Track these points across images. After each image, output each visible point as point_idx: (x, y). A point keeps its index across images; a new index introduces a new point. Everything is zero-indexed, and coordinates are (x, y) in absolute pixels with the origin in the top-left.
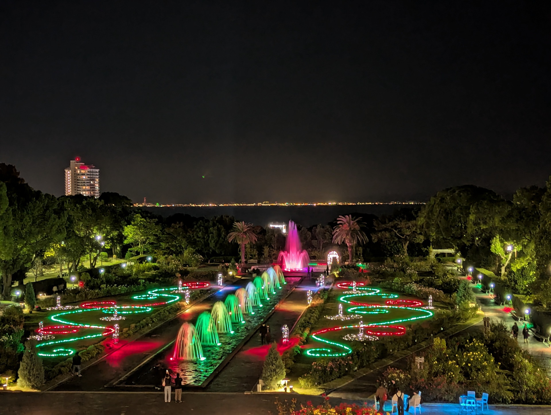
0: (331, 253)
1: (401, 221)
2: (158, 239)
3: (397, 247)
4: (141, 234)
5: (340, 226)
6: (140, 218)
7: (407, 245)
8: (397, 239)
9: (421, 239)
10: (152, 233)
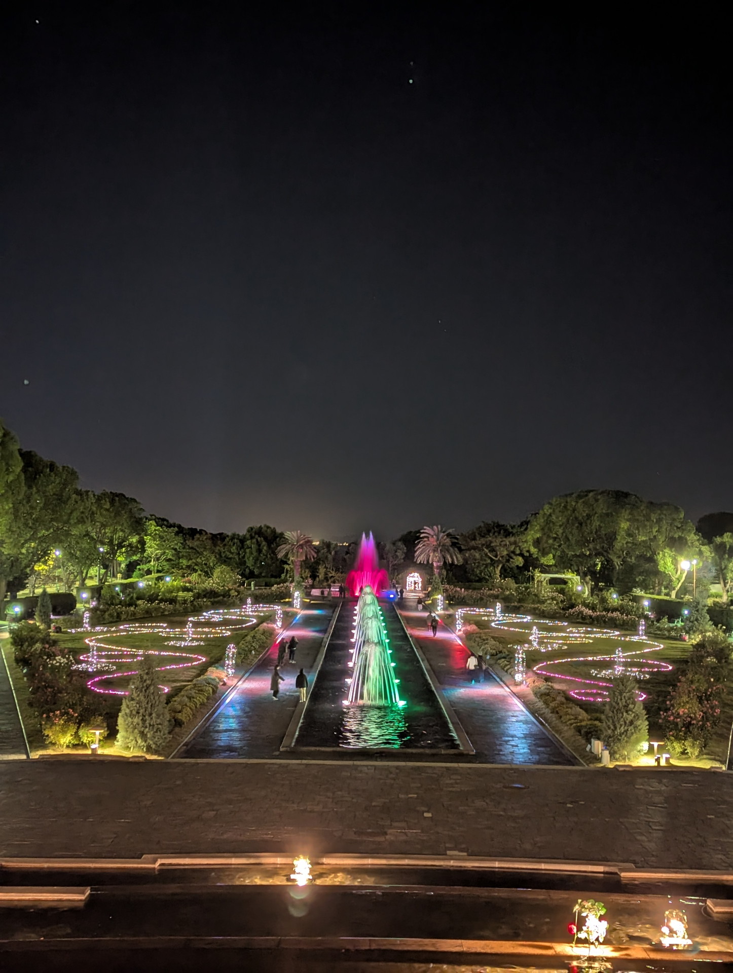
0: (412, 575)
1: (496, 537)
2: (178, 555)
3: (488, 571)
4: (156, 547)
5: (425, 539)
6: (155, 526)
7: (499, 568)
8: (489, 561)
9: (520, 561)
10: (170, 546)
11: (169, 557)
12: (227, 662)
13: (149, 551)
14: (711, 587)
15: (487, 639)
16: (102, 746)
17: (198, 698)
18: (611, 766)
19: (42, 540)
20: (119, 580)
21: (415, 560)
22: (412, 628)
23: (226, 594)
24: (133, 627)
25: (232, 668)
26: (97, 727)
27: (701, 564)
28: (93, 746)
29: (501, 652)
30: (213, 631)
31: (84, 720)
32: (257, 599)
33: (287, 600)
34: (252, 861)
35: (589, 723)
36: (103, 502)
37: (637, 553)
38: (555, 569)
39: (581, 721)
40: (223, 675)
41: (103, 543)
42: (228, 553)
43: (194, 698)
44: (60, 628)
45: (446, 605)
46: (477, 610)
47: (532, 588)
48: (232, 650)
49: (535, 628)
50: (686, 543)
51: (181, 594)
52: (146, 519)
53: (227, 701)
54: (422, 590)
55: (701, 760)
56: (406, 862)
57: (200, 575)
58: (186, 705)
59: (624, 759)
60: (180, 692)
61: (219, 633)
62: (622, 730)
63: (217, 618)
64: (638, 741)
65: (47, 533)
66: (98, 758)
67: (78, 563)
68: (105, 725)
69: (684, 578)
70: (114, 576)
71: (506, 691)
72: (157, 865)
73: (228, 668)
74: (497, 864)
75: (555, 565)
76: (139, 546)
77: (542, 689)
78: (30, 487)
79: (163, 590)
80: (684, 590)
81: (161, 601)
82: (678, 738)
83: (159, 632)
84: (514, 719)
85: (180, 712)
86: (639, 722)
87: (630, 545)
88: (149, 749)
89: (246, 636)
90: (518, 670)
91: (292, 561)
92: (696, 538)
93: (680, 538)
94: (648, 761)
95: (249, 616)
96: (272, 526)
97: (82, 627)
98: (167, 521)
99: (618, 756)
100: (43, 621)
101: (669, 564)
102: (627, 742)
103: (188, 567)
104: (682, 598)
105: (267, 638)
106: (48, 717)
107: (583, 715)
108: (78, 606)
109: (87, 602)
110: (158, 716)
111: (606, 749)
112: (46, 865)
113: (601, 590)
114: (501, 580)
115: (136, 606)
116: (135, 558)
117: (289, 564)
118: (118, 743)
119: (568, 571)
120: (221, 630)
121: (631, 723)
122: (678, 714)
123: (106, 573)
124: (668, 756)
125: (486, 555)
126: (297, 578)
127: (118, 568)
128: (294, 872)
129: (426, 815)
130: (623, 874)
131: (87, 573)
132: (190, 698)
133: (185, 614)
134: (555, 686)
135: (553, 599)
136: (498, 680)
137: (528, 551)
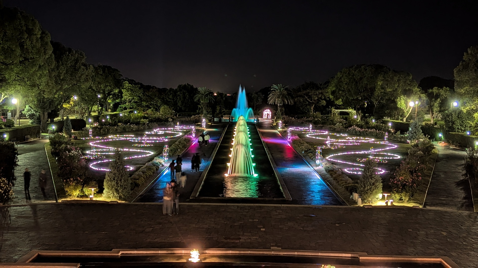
0: (266, 110)
1: (311, 90)
2: (141, 99)
3: (307, 108)
4: (129, 95)
5: (273, 91)
6: (128, 84)
7: (313, 107)
8: (308, 103)
9: (324, 103)
10: (136, 95)
11: (136, 100)
12: (164, 154)
13: (125, 97)
14: (425, 116)
15: (303, 143)
16: (96, 197)
17: (148, 173)
18: (362, 206)
19: (65, 91)
20: (109, 112)
21: (268, 103)
22: (264, 138)
23: (166, 120)
24: (116, 137)
25: (166, 158)
26: (93, 187)
27: (420, 104)
28: (91, 196)
29: (310, 149)
30: (159, 139)
31: (86, 183)
32: (182, 123)
33: (199, 123)
34: (169, 252)
35: (353, 184)
36: (99, 70)
37: (386, 98)
38: (343, 107)
39: (349, 184)
40: (162, 161)
41: (99, 93)
42: (167, 99)
43: (145, 172)
44: (77, 137)
45: (283, 126)
46: (300, 128)
47: (330, 117)
48: (166, 148)
49: (329, 137)
50: (413, 92)
51: (142, 120)
52: (123, 80)
53: (164, 174)
54: (271, 118)
55: (409, 203)
56: (249, 252)
57: (152, 110)
58: (141, 176)
59: (369, 203)
60: (139, 169)
61: (161, 140)
62: (369, 187)
63: (161, 132)
64: (377, 193)
65: (68, 87)
66: (92, 202)
67: (86, 103)
68: (97, 186)
69: (410, 111)
70: (106, 110)
71: (311, 169)
72: (119, 254)
73: (165, 157)
74: (296, 253)
75: (343, 105)
76: (119, 95)
77: (330, 168)
78: (58, 62)
79: (132, 118)
80: (411, 117)
81: (131, 124)
82: (398, 192)
83: (130, 139)
84: (314, 183)
85: (138, 179)
86: (378, 184)
87: (382, 94)
88: (120, 198)
89: (176, 141)
90: (318, 158)
91: (202, 103)
92: (418, 90)
93: (409, 90)
94: (382, 203)
95: (178, 131)
96: (191, 84)
97: (88, 137)
98: (135, 81)
99: (366, 201)
100: (67, 133)
101: (403, 104)
102: (371, 194)
103: (147, 106)
104: (409, 122)
105: (187, 143)
106: (67, 182)
107: (350, 180)
108: (87, 126)
109: (92, 124)
110: (125, 181)
111: (360, 197)
112: (62, 254)
113: (366, 117)
114: (314, 113)
115: (118, 126)
116: (117, 101)
117: (201, 105)
118: (104, 195)
119: (350, 108)
120: (163, 138)
121: (373, 184)
122: (399, 180)
123: (102, 109)
124: (392, 201)
125: (306, 100)
126: (205, 112)
127: (109, 106)
128: (191, 257)
129: (262, 229)
130: (360, 258)
131: (91, 109)
132: (143, 172)
133: (144, 130)
134: (337, 167)
135: (340, 122)
136: (308, 163)
137: (329, 98)
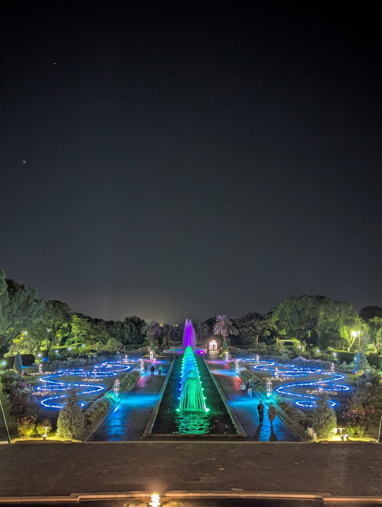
0: (212, 341)
1: (256, 320)
2: (89, 333)
3: (252, 338)
4: (77, 329)
5: (218, 322)
6: (77, 318)
7: (258, 337)
8: (252, 333)
9: (268, 333)
10: (84, 328)
11: (84, 334)
12: (115, 389)
13: (73, 331)
14: (368, 345)
15: (252, 375)
16: (49, 436)
17: (100, 409)
18: (318, 442)
19: (18, 326)
20: (58, 347)
21: (214, 334)
22: (212, 370)
23: (114, 353)
24: (65, 372)
25: (117, 393)
26: (47, 425)
27: (362, 334)
28: (44, 436)
29: (259, 382)
30: (107, 373)
31: (39, 422)
32: (130, 357)
33: (146, 356)
34: (129, 496)
35: (306, 418)
36: (49, 305)
37: (329, 328)
38: (286, 337)
39: (302, 417)
40: (113, 397)
41: (49, 327)
42: (115, 331)
43: (97, 409)
44: (26, 373)
46: (247, 359)
47: (275, 347)
48: (117, 383)
49: (277, 368)
50: (354, 322)
51: (90, 353)
52: (72, 314)
53: (115, 411)
54: (218, 349)
55: (364, 437)
56: (210, 494)
57: (100, 344)
58: (93, 413)
59: (325, 437)
60: (90, 406)
61: (110, 374)
62: (323, 422)
63: (109, 366)
64: (331, 428)
65: (20, 323)
66: (47, 442)
67: (36, 338)
68: (50, 424)
69: (354, 341)
70: (55, 345)
72: (78, 499)
73: (115, 393)
74: (258, 495)
75: (287, 335)
76: (68, 329)
77: (281, 401)
78: (11, 298)
79: (81, 351)
80: (354, 347)
81: (80, 357)
82: (353, 426)
83: (79, 374)
85: (90, 416)
86: (332, 418)
87: (325, 324)
88: (74, 437)
89: (125, 375)
90: (269, 391)
91: (149, 335)
92: (359, 319)
93: (351, 320)
94: (337, 439)
95: (126, 365)
96: (138, 317)
97: (38, 372)
98: (83, 315)
99: (321, 436)
100: (17, 369)
101: (346, 334)
102: (326, 428)
103: (94, 339)
104: (353, 352)
105: (136, 377)
106: (20, 420)
107: (303, 414)
108: (36, 361)
109: (40, 359)
110: (79, 419)
111: (315, 432)
112: (19, 500)
113: (311, 348)
114: (259, 343)
115: (67, 360)
116: (66, 335)
117: (147, 337)
118: (58, 434)
119: (294, 338)
120: (112, 372)
121: (328, 418)
122: (352, 413)
123: (51, 343)
124: (347, 435)
125: (251, 330)
126: (152, 344)
127: (57, 341)
128: (151, 501)
129: (221, 469)
130: (325, 499)
131: (41, 344)
132: (95, 409)
133: (93, 364)
134: (288, 399)
135: (286, 353)
136: (258, 396)
137: (272, 328)
